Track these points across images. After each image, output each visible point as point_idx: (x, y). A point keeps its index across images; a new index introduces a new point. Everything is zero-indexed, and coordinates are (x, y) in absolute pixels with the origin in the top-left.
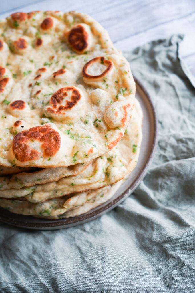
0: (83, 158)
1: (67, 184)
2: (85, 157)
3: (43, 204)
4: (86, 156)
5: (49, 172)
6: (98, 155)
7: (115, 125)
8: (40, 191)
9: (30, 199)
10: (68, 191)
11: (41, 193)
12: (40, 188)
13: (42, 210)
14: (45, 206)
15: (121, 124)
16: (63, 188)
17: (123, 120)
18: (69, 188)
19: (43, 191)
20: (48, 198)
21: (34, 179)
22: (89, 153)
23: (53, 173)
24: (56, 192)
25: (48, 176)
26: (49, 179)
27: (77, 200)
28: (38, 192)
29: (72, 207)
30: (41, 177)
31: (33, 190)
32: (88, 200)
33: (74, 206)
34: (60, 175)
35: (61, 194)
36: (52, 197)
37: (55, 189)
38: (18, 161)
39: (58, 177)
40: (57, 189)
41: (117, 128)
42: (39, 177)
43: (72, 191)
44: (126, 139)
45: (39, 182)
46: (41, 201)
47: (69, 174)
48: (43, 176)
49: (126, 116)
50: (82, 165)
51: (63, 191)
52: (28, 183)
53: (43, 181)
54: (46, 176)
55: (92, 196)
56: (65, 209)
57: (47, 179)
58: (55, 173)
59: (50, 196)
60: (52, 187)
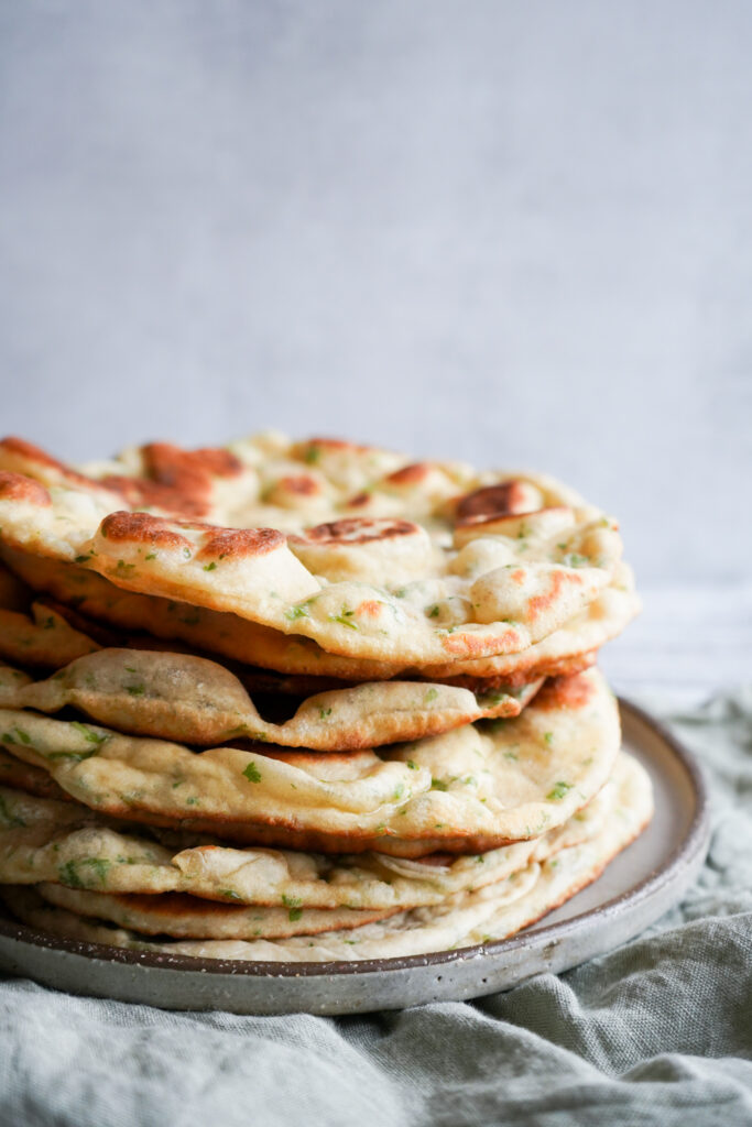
0: (330, 619)
1: (230, 765)
2: (339, 620)
3: (101, 838)
4: (346, 618)
5: (189, 667)
7: (499, 605)
8: (119, 758)
9: (64, 773)
10: (224, 798)
11: (119, 765)
12: (122, 744)
13: (86, 855)
14: (103, 844)
15: (525, 611)
16: (208, 776)
17: (536, 602)
18: (234, 787)
19: (130, 761)
20: (131, 795)
21: (123, 676)
22: (360, 612)
23: (199, 682)
24: (175, 786)
25: (175, 681)
26: (176, 704)
27: (241, 867)
28: (107, 758)
29: (206, 887)
30: (148, 679)
31: (94, 738)
32: (284, 897)
33: (216, 882)
34: (222, 708)
35: (191, 801)
36: (150, 801)
37: (177, 764)
38: (105, 540)
39: (209, 713)
40: (184, 767)
41: (505, 620)
42: (141, 671)
43: (239, 807)
44: (538, 758)
45: (131, 700)
46: (99, 797)
47: (257, 725)
48: (157, 673)
49: (551, 596)
50: (322, 717)
51: (203, 792)
52: (94, 689)
53: (149, 704)
54: (169, 682)
55: (309, 892)
56: (177, 874)
57: (166, 698)
58: (210, 685)
59: (143, 791)
60: (168, 753)
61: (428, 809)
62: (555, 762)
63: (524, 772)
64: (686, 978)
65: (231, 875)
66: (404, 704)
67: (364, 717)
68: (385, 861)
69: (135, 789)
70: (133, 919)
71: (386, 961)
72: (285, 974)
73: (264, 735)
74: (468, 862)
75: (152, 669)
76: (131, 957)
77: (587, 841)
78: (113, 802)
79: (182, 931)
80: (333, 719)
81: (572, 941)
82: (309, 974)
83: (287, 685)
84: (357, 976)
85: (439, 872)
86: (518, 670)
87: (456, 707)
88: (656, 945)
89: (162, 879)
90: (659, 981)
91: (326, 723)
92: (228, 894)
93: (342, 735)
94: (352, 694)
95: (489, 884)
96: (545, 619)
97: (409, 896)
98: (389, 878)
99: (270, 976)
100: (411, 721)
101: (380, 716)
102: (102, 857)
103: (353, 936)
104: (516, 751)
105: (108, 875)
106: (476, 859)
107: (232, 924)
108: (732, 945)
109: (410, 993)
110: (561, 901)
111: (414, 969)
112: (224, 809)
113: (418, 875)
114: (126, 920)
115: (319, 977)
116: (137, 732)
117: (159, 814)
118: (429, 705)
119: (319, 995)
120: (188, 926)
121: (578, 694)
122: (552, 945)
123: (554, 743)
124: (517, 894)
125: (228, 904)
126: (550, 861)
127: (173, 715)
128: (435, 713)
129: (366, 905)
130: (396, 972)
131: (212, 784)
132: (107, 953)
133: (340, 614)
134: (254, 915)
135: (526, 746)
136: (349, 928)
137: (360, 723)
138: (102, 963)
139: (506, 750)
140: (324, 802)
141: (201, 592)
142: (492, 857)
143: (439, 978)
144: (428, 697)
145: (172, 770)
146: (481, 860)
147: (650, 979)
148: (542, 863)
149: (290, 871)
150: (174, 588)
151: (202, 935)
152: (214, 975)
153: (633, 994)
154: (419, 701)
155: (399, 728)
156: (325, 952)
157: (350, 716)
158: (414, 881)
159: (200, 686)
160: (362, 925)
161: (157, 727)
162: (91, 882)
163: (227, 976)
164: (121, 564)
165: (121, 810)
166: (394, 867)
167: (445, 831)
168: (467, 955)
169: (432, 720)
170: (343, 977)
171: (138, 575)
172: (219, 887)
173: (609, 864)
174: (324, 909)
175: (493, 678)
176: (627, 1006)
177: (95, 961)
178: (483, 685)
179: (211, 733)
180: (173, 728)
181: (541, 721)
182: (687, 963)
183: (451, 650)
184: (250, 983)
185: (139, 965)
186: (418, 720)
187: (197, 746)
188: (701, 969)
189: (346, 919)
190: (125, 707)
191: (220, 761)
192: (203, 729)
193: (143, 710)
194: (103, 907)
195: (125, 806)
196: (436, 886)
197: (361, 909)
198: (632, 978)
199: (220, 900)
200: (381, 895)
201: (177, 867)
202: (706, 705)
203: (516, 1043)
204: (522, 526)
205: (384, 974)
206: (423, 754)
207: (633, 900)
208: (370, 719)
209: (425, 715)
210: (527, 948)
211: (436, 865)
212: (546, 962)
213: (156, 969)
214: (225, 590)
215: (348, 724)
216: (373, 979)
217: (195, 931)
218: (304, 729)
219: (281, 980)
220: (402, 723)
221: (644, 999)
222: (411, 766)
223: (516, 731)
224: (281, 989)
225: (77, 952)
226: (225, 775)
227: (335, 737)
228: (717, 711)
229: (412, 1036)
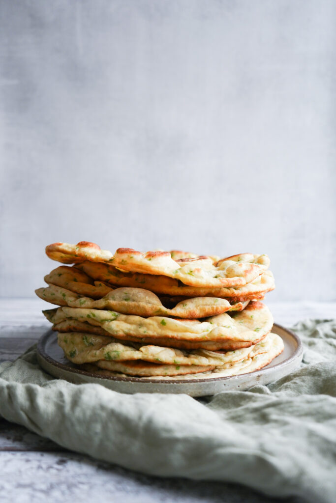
0: (186, 273)
1: (157, 321)
2: (189, 274)
4: (191, 273)
5: (143, 292)
7: (235, 272)
8: (123, 321)
9: (106, 326)
10: (155, 331)
11: (122, 322)
12: (124, 317)
13: (113, 350)
14: (118, 347)
15: (243, 273)
16: (150, 324)
17: (246, 271)
18: (157, 327)
19: (126, 321)
20: (126, 331)
21: (123, 295)
22: (195, 271)
23: (146, 296)
24: (140, 328)
25: (139, 296)
26: (140, 303)
27: (161, 352)
28: (119, 320)
29: (150, 358)
30: (131, 296)
31: (115, 315)
32: (174, 361)
33: (154, 356)
34: (153, 304)
35: (145, 332)
36: (132, 332)
37: (140, 321)
38: (118, 254)
39: (150, 305)
40: (142, 322)
41: (238, 276)
42: (129, 294)
43: (160, 333)
44: (249, 322)
45: (126, 302)
46: (117, 332)
47: (164, 309)
48: (134, 294)
49: (251, 270)
50: (184, 306)
51: (148, 329)
52: (114, 300)
53: (131, 303)
54: (137, 296)
55: (182, 360)
56: (141, 353)
57: (136, 301)
58: (149, 297)
59: (130, 330)
60: (137, 319)
61: (219, 330)
62: (255, 323)
63: (245, 326)
64: (303, 381)
65: (158, 354)
66: (208, 303)
67: (196, 307)
68: (205, 352)
69: (128, 329)
70: (127, 370)
71: (208, 379)
72: (176, 383)
73: (166, 312)
74: (230, 353)
75: (132, 293)
76: (127, 380)
77: (266, 353)
78: (121, 333)
79: (143, 374)
80: (187, 307)
81: (265, 375)
82: (184, 383)
83: (172, 300)
84: (199, 383)
85: (222, 355)
86: (242, 296)
87: (224, 304)
88: (292, 375)
89: (136, 355)
90: (295, 383)
91: (185, 309)
92: (157, 360)
93: (190, 312)
94: (192, 300)
95: (237, 361)
96: (249, 276)
97: (213, 362)
98: (207, 356)
99: (172, 384)
100: (210, 308)
101: (201, 307)
102: (118, 350)
103: (196, 375)
104: (242, 321)
105: (120, 355)
106: (233, 352)
107: (158, 371)
108: (317, 370)
109: (216, 389)
110: (260, 368)
111: (217, 381)
112: (155, 334)
113: (215, 356)
114: (125, 371)
115: (187, 384)
116: (128, 313)
117: (135, 337)
118: (216, 304)
119: (187, 390)
120: (144, 372)
121: (260, 306)
122: (259, 376)
123: (254, 318)
124: (246, 365)
125: (157, 364)
126: (255, 357)
127: (139, 307)
128: (218, 306)
129: (200, 364)
130: (211, 382)
131: (151, 327)
132: (120, 379)
133: (189, 272)
134: (165, 368)
135: (246, 320)
136: (195, 373)
137: (195, 309)
138: (119, 382)
139: (239, 321)
140: (186, 331)
141: (147, 266)
142: (237, 352)
143: (225, 385)
144: (215, 302)
145: (139, 323)
146: (234, 353)
147: (292, 383)
148: (252, 358)
149: (176, 354)
150: (139, 266)
151: (149, 375)
152: (154, 384)
153: (286, 387)
154: (213, 302)
155: (207, 311)
156: (188, 378)
157: (192, 307)
158: (214, 358)
159: (147, 297)
160: (198, 373)
161: (134, 311)
162: (115, 357)
163: (158, 384)
164: (123, 261)
165: (123, 337)
166: (208, 353)
167: (224, 337)
168: (233, 377)
169: (217, 308)
170: (195, 384)
171: (128, 263)
172: (155, 357)
173: (273, 359)
174: (187, 366)
175: (234, 298)
176: (285, 390)
177: (116, 381)
178: (232, 300)
179: (150, 312)
180: (138, 311)
181: (248, 313)
182: (303, 377)
183: (223, 282)
184: (165, 386)
185: (130, 382)
186: (213, 308)
187: (146, 316)
188: (308, 378)
189: (194, 370)
190: (124, 305)
191: (153, 320)
192: (147, 310)
193: (130, 305)
194: (118, 367)
195: (125, 335)
196: (221, 360)
197: (198, 366)
198: (285, 384)
199: (155, 362)
200: (204, 361)
201: (141, 351)
202: (296, 325)
203: (253, 396)
204: (239, 258)
205: (207, 383)
206: (214, 320)
207: (282, 364)
208: (198, 307)
209: (215, 307)
210: (251, 376)
211: (221, 353)
212: (258, 381)
213: (136, 383)
214: (154, 265)
215: (192, 309)
216: (204, 384)
217: (147, 373)
218: (178, 310)
219: (175, 385)
220: (208, 309)
221: (291, 388)
222: (211, 323)
223: (241, 316)
224: (175, 388)
225: (111, 379)
226: (155, 324)
227: (188, 313)
228: (299, 327)
229: (218, 400)
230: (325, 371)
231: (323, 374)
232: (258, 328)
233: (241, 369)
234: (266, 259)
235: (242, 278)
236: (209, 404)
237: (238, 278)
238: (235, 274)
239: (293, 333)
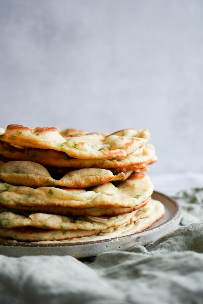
0: (71, 147)
1: (45, 191)
2: (73, 147)
4: (75, 146)
5: (32, 164)
6: (88, 153)
8: (13, 191)
10: (43, 200)
11: (13, 193)
12: (14, 188)
14: (9, 215)
15: (125, 146)
16: (38, 194)
17: (127, 144)
18: (45, 196)
19: (16, 192)
20: (17, 200)
21: (14, 168)
22: (79, 144)
23: (35, 168)
24: (29, 197)
25: (28, 168)
26: (29, 175)
27: (48, 218)
28: (10, 191)
29: (39, 224)
30: (21, 168)
31: (6, 186)
32: (61, 226)
33: (42, 222)
34: (42, 175)
35: (34, 201)
36: (22, 202)
37: (29, 191)
38: (8, 130)
39: (38, 177)
40: (32, 192)
42: (19, 166)
43: (47, 201)
44: (131, 190)
45: (16, 174)
46: (8, 201)
47: (52, 180)
48: (23, 166)
49: (132, 143)
50: (70, 177)
51: (37, 198)
52: (6, 173)
53: (21, 175)
54: (27, 169)
55: (68, 225)
56: (30, 220)
57: (26, 173)
58: (38, 169)
59: (20, 199)
60: (27, 189)
61: (101, 198)
62: (136, 191)
63: (127, 194)
64: (177, 241)
65: (46, 220)
66: (93, 174)
67: (82, 177)
68: (90, 218)
69: (18, 199)
70: (18, 236)
71: (91, 242)
72: (62, 246)
73: (54, 182)
74: (113, 218)
75: (22, 165)
76: (17, 245)
77: (147, 217)
78: (12, 203)
79: (32, 239)
80: (73, 178)
81: (144, 237)
82: (69, 245)
83: (60, 171)
84: (83, 245)
85: (105, 220)
86: (124, 166)
87: (107, 175)
88: (167, 235)
89: (26, 222)
90: (169, 242)
91: (71, 179)
92: (45, 226)
93: (76, 182)
94: (78, 171)
95: (120, 225)
96: (130, 149)
97: (97, 227)
98: (92, 222)
99: (58, 247)
100: (95, 178)
101: (86, 177)
102: (8, 218)
103: (82, 239)
104: (125, 189)
105: (10, 222)
106: (116, 217)
107: (47, 236)
108: (188, 230)
109: (99, 251)
110: (140, 231)
111: (99, 243)
112: (43, 202)
113: (99, 221)
114: (16, 237)
115: (72, 246)
116: (19, 184)
117: (25, 206)
118: (100, 174)
119: (72, 252)
120: (34, 237)
121: (142, 175)
122: (138, 238)
123: (135, 187)
124: (128, 229)
125: (46, 229)
126: (137, 221)
127: (28, 178)
128: (102, 176)
129: (85, 229)
130: (94, 244)
131: (40, 196)
132: (10, 245)
133: (73, 145)
134: (53, 233)
135: (128, 188)
136: (81, 237)
137: (80, 179)
138: (9, 247)
139: (122, 190)
140: (72, 199)
141: (35, 141)
142: (120, 217)
143: (107, 246)
144: (99, 172)
145: (28, 193)
146: (117, 218)
147: (166, 242)
148: (135, 222)
149: (63, 220)
150: (28, 141)
151: (38, 240)
152: (42, 248)
153: (162, 247)
154: (97, 173)
155: (92, 180)
156: (74, 241)
157: (77, 177)
158: (98, 223)
159: (36, 169)
160: (84, 236)
161: (24, 182)
162: (6, 225)
163: (45, 247)
164: (12, 136)
165: (13, 206)
166: (92, 219)
167: (106, 203)
168: (114, 239)
169: (101, 178)
170: (79, 246)
171: (17, 139)
172: (43, 224)
173: (153, 223)
174: (73, 231)
175: (117, 168)
176: (160, 249)
177: (7, 246)
178: (115, 170)
179: (39, 183)
180: (28, 182)
181: (131, 182)
182: (176, 237)
183: (105, 154)
184: (52, 249)
185: (20, 246)
186: (97, 178)
187: (35, 187)
188: (180, 238)
189: (80, 234)
190: (15, 177)
191: (42, 190)
192: (36, 181)
193: (20, 177)
194: (10, 234)
195: (15, 204)
196: (104, 224)
197: (83, 230)
198: (161, 244)
199: (44, 228)
200: (89, 226)
201: (30, 219)
202: (178, 193)
203: (129, 255)
204: (123, 133)
205: (90, 245)
206: (99, 189)
207: (160, 227)
208: (84, 178)
209: (99, 177)
210: (131, 238)
211: (105, 218)
212: (137, 243)
213: (25, 247)
214: (41, 140)
215: (77, 179)
216: (88, 246)
217: (36, 239)
218: (65, 181)
219: (61, 248)
220: (93, 179)
221: (165, 247)
222: (96, 192)
223: (125, 185)
224: (61, 250)
225: (2, 245)
226: (43, 194)
227: (74, 183)
228: (181, 195)
229: (100, 260)
230: (195, 231)
231: (194, 234)
232: (138, 195)
233: (123, 233)
234: (147, 133)
235: (123, 150)
236: (92, 264)
237: (119, 150)
238: (117, 146)
239: (174, 200)
